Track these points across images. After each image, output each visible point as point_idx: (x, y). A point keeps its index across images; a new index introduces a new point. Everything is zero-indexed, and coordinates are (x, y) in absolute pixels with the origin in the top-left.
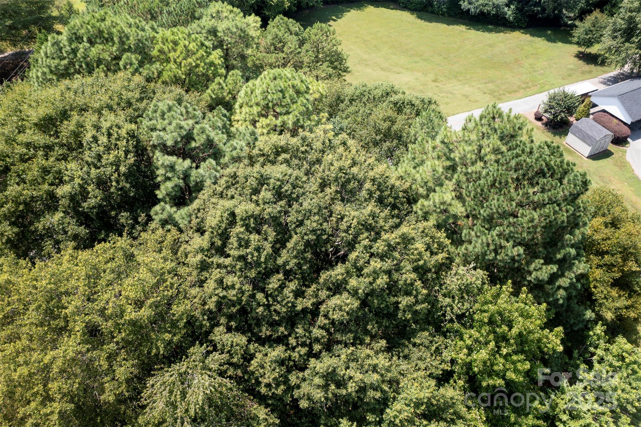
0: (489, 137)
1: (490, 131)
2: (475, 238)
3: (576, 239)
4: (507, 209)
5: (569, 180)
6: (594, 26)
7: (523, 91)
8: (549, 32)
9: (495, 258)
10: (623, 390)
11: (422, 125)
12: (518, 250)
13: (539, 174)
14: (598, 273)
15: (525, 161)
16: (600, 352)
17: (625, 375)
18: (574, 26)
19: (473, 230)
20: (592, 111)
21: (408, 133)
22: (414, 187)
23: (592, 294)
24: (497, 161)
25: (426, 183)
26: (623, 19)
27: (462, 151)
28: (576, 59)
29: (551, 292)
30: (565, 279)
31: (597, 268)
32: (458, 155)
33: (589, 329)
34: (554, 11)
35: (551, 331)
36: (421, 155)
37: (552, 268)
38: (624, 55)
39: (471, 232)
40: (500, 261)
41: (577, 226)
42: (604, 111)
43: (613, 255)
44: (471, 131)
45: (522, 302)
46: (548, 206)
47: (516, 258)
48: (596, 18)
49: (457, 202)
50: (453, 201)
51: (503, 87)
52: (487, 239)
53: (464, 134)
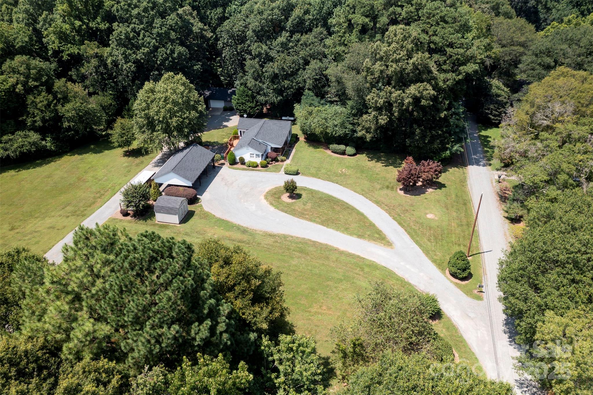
0: (93, 257)
1: (91, 251)
2: (134, 344)
3: (209, 291)
4: (144, 303)
5: (176, 253)
6: (124, 130)
7: (99, 200)
8: (92, 146)
9: (161, 348)
10: (306, 370)
11: (22, 277)
12: (174, 329)
13: (152, 261)
14: (239, 303)
15: (134, 258)
16: (276, 357)
17: (300, 359)
18: (108, 135)
19: (129, 339)
20: (161, 189)
21: (12, 292)
22: (49, 338)
23: (245, 320)
24: (112, 271)
25: (59, 327)
26: (141, 117)
27: (76, 280)
28: (126, 158)
29: (217, 341)
30: (221, 325)
31: (236, 300)
32: (75, 285)
33: (260, 346)
34: (86, 129)
35: (237, 369)
36: (39, 306)
37: (207, 324)
38: (157, 141)
39: (128, 341)
40: (166, 347)
41: (203, 281)
42: (169, 185)
43: (239, 284)
44: (74, 259)
45: (204, 366)
46: (174, 281)
47: (177, 335)
48: (122, 123)
49: (100, 324)
50: (96, 327)
51: (81, 204)
52: (145, 338)
53: (69, 265)
